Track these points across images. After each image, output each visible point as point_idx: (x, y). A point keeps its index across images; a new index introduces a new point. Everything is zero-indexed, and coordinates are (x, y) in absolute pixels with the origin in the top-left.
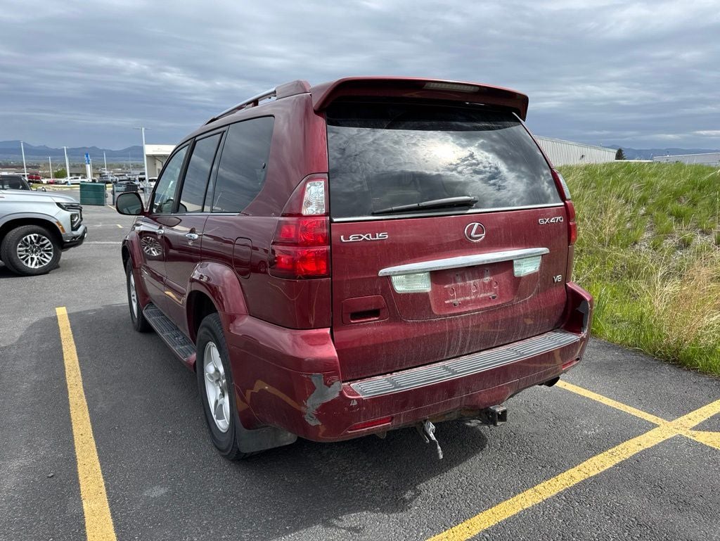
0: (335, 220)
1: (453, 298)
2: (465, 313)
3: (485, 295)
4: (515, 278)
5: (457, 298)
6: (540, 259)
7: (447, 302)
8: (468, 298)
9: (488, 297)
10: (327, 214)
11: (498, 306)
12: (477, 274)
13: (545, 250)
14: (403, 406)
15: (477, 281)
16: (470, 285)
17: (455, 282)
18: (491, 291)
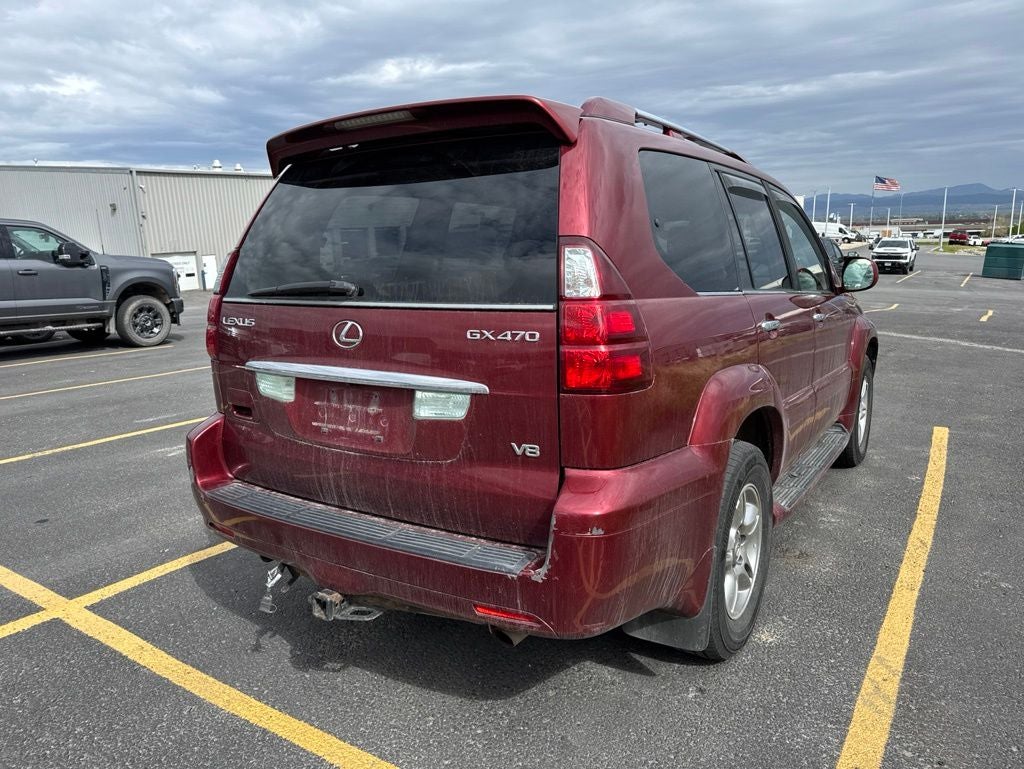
0: (225, 299)
1: (323, 421)
2: (336, 447)
3: (367, 432)
4: (415, 420)
5: (327, 422)
6: (468, 399)
7: (314, 424)
8: (342, 428)
9: (371, 436)
11: (383, 455)
12: (360, 398)
13: (482, 388)
15: (359, 408)
16: (348, 411)
17: (329, 400)
18: (376, 429)
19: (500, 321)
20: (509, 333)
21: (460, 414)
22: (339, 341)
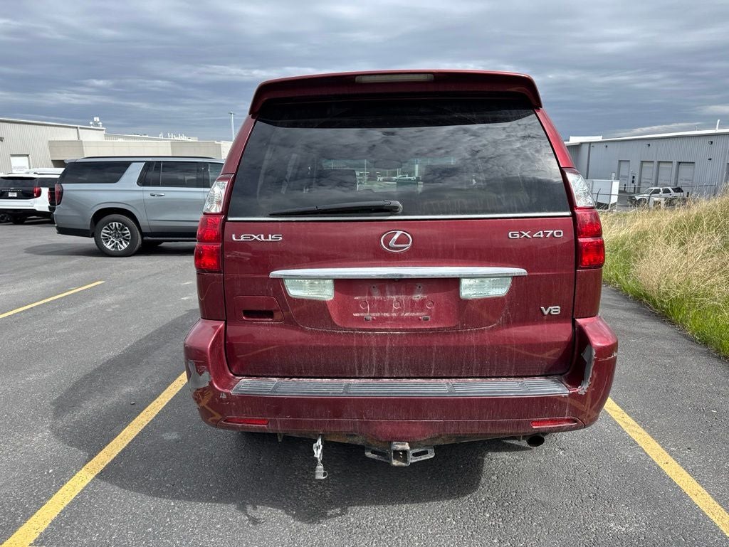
0: (230, 219)
1: (365, 311)
2: (381, 330)
3: (413, 314)
4: (461, 299)
5: (370, 312)
6: (509, 281)
7: (355, 315)
8: (386, 315)
9: (418, 317)
10: (222, 213)
11: (431, 329)
12: (403, 289)
13: (521, 271)
14: (277, 412)
15: (403, 297)
16: (391, 301)
17: (370, 294)
18: (422, 311)
19: (534, 225)
20: (542, 232)
21: (501, 291)
22: (389, 247)
